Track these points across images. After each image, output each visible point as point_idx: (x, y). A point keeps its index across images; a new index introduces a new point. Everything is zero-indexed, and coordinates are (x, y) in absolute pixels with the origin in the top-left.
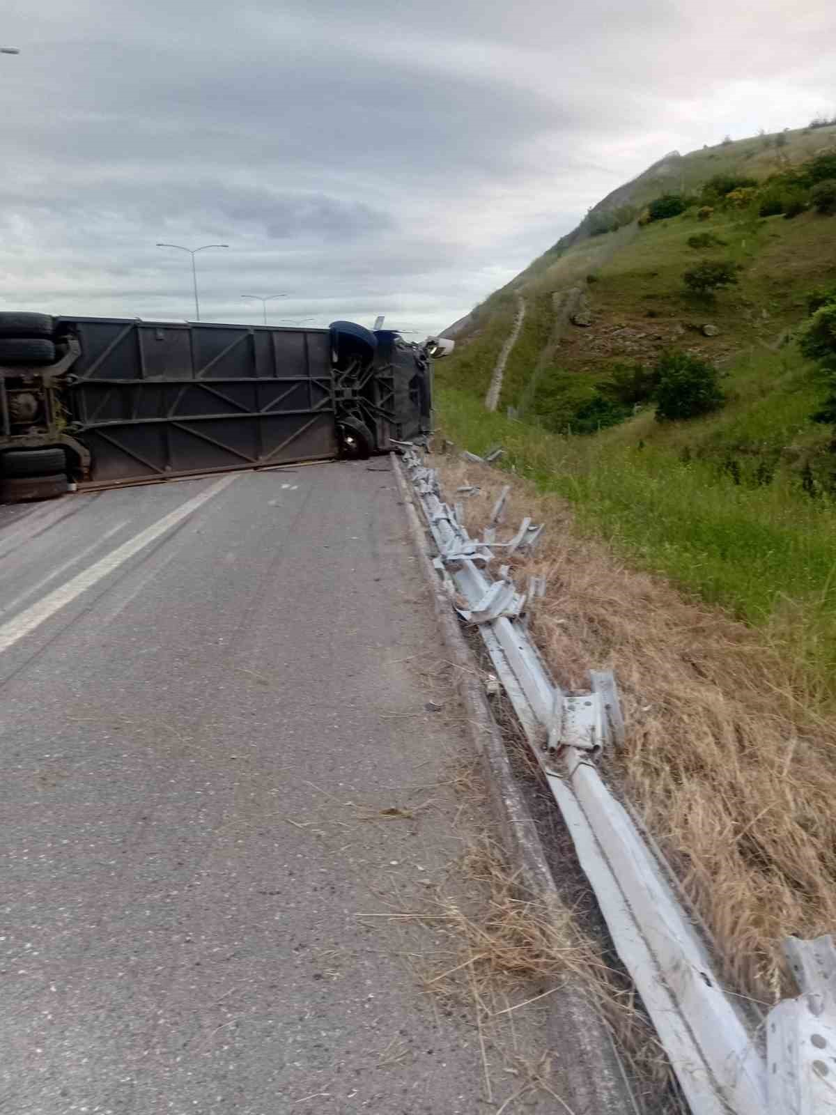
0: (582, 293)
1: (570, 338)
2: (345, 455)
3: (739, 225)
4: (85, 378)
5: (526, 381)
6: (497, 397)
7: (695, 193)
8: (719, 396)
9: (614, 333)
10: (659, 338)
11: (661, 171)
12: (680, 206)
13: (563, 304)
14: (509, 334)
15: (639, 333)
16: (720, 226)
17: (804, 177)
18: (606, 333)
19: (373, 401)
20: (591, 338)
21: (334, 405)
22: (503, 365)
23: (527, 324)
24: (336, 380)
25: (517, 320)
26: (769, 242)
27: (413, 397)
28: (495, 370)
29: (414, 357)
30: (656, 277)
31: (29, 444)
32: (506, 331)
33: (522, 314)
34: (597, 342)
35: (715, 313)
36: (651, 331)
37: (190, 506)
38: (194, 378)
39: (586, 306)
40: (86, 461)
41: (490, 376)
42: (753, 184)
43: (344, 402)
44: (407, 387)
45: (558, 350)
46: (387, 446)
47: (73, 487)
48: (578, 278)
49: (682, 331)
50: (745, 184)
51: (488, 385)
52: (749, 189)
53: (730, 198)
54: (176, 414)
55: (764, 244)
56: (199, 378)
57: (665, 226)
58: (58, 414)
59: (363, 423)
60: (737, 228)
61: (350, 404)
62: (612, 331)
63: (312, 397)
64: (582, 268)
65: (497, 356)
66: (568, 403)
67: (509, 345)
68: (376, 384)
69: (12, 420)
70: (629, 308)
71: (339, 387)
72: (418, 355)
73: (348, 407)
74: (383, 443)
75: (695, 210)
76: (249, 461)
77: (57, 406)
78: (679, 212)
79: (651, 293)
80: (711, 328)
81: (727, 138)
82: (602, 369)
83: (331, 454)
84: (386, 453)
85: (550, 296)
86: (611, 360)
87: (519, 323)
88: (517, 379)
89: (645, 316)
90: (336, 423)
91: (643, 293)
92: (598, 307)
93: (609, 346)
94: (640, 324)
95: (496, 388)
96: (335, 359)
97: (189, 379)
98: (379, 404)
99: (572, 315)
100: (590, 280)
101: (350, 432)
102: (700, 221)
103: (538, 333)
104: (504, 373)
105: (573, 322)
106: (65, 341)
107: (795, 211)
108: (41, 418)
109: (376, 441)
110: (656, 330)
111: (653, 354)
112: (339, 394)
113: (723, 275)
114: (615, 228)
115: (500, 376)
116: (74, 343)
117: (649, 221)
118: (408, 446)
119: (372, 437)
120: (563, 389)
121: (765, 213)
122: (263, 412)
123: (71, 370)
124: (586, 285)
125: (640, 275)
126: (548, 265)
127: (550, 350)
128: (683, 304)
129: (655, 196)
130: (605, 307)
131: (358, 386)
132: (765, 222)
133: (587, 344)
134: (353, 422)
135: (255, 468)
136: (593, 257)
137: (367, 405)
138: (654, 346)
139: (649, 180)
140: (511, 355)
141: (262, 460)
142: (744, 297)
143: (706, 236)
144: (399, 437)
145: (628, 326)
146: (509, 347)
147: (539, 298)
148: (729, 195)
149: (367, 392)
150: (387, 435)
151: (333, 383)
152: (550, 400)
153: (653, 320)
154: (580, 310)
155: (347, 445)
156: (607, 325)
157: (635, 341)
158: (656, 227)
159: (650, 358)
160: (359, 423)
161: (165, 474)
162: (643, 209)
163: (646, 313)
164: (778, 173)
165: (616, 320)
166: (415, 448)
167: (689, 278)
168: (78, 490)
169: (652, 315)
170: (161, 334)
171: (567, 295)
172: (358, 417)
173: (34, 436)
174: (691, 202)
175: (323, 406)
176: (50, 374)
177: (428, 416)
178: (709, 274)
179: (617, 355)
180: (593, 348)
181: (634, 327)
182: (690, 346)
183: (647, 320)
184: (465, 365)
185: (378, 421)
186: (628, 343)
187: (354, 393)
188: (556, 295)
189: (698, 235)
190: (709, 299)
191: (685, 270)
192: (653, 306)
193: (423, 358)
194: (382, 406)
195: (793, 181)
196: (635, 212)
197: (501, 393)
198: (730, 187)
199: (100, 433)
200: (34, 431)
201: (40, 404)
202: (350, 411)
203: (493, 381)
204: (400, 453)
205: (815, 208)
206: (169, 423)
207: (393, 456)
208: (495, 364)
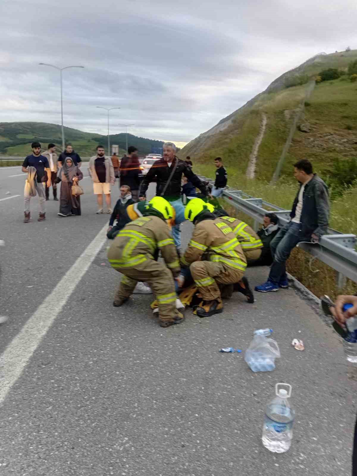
0: (302, 112)
1: (299, 139)
9: (327, 138)
10: (355, 143)
13: (292, 118)
14: (258, 134)
15: (343, 139)
18: (321, 137)
20: (312, 139)
22: (256, 153)
23: (269, 128)
25: (262, 125)
28: (251, 156)
30: (347, 106)
32: (256, 132)
33: (265, 122)
34: (316, 142)
36: (350, 138)
39: (306, 120)
41: (247, 159)
45: (292, 146)
48: (299, 103)
51: (247, 166)
57: (331, 83)
62: (325, 136)
64: (301, 98)
65: (251, 147)
67: (259, 140)
70: (333, 123)
75: (346, 77)
78: (337, 78)
79: (345, 115)
81: (348, 48)
82: (322, 160)
85: (282, 112)
86: (327, 155)
87: (264, 127)
88: (267, 162)
89: (345, 129)
91: (341, 114)
92: (313, 121)
93: (325, 145)
94: (342, 133)
95: (252, 168)
99: (299, 124)
100: (307, 105)
102: (352, 81)
104: (257, 158)
105: (299, 128)
110: (354, 138)
111: (353, 152)
115: (254, 161)
117: (322, 81)
124: (304, 107)
125: (338, 104)
127: (286, 145)
130: (318, 122)
133: (309, 143)
138: (353, 148)
140: (260, 147)
145: (335, 134)
146: (259, 142)
147: (275, 113)
153: (350, 131)
154: (303, 122)
156: (321, 132)
157: (341, 144)
158: (327, 84)
163: (344, 127)
165: (327, 130)
169: (349, 128)
171: (294, 112)
179: (331, 152)
180: (314, 146)
181: (339, 135)
183: (346, 131)
186: (336, 145)
188: (286, 112)
192: (349, 123)
197: (255, 172)
203: (249, 163)
208: (251, 152)
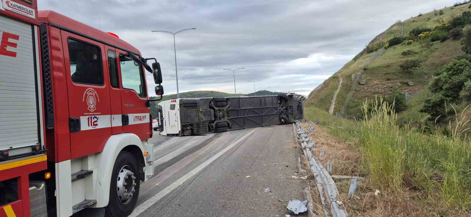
0: (362, 74)
1: (358, 89)
2: (282, 124)
3: (422, 46)
4: (231, 109)
5: (343, 104)
6: (333, 109)
7: (406, 35)
8: (405, 106)
9: (375, 87)
10: (392, 87)
11: (394, 28)
12: (400, 41)
13: (355, 78)
14: (337, 89)
15: (384, 86)
16: (415, 47)
17: (449, 26)
18: (371, 87)
19: (288, 111)
20: (366, 88)
21: (279, 112)
22: (335, 99)
23: (343, 85)
24: (279, 107)
25: (339, 84)
26: (434, 51)
27: (298, 109)
28: (332, 101)
29: (298, 100)
30: (389, 67)
31: (222, 121)
32: (335, 88)
33: (341, 82)
34: (368, 90)
35: (413, 78)
36: (388, 85)
37: (250, 133)
38: (250, 107)
39: (364, 78)
40: (231, 125)
42: (429, 30)
43: (281, 111)
44: (296, 107)
45: (354, 93)
46: (292, 121)
47: (228, 130)
48: (361, 69)
49: (400, 85)
50: (426, 30)
51: (330, 106)
52: (428, 32)
53: (420, 36)
54: (247, 115)
55: (432, 52)
56: (251, 108)
57: (395, 48)
58: (226, 116)
59: (286, 116)
60: (422, 47)
61: (282, 112)
63: (274, 111)
64: (362, 66)
65: (332, 96)
66: (359, 110)
67: (337, 92)
68: (289, 107)
69: (219, 117)
70: (379, 78)
71: (280, 108)
72: (299, 100)
73: (282, 113)
74: (291, 121)
75: (406, 42)
76: (260, 125)
77: (226, 114)
78: (400, 43)
79: (388, 72)
80: (411, 83)
81: (420, 14)
83: (279, 123)
84: (292, 123)
85: (351, 75)
86: (374, 96)
87: (340, 85)
88: (339, 103)
89: (386, 80)
90: (279, 116)
91: (385, 72)
92: (369, 78)
93: (373, 91)
94: (384, 83)
96: (279, 102)
97: (249, 108)
98: (289, 112)
99: (359, 81)
100: (365, 69)
101: (283, 118)
102: (408, 45)
103: (347, 88)
105: (359, 84)
106: (228, 102)
107: (444, 39)
108: (223, 117)
109: (289, 120)
110: (390, 85)
111: (389, 93)
112: (280, 110)
113: (415, 64)
114: (376, 50)
115: (334, 103)
116: (229, 102)
117: (389, 47)
118: (297, 121)
119: (288, 119)
120: (357, 106)
121: (433, 40)
122: (263, 114)
123: (228, 107)
124: (363, 71)
125: (383, 67)
126: (350, 65)
127: (351, 94)
128: (400, 75)
129: (391, 37)
130: (371, 78)
131: (284, 108)
132: (433, 44)
133: (365, 91)
134: (284, 116)
135: (262, 127)
136: (366, 61)
137: (287, 112)
138: (390, 90)
139: (389, 32)
140: (337, 96)
141: (263, 125)
142: (424, 71)
143: (409, 51)
144: (295, 119)
145: (380, 84)
147: (347, 76)
148: (419, 35)
149: (286, 109)
150: (292, 119)
151: (278, 107)
152: (352, 109)
153: (389, 81)
154: (362, 80)
155: (282, 121)
156: (372, 84)
157: (382, 89)
158: (391, 49)
159: (389, 94)
160: (285, 116)
161: (244, 128)
162: (387, 42)
164: (439, 26)
165: (375, 82)
166: (298, 121)
167: (402, 66)
168: (229, 130)
169: (388, 79)
170: (244, 99)
171: (357, 75)
172: (285, 115)
173: (222, 120)
174: (405, 39)
175: (276, 113)
176: (225, 108)
177: (302, 114)
178: (409, 64)
179: (376, 94)
180: (367, 92)
181: (382, 84)
182: (403, 89)
183: (387, 81)
184: (322, 100)
185: (290, 116)
186: (380, 90)
187: (283, 109)
188: (353, 75)
189: (406, 51)
190: (410, 73)
191: (401, 63)
192: (389, 76)
193: (300, 100)
194: (290, 112)
195: (444, 28)
196: (383, 44)
197: (334, 108)
198: (420, 32)
199: (233, 119)
200: (222, 119)
201: (223, 114)
202: (283, 114)
203: (331, 104)
204: (295, 123)
205: (452, 38)
206: (245, 117)
207: (293, 124)
208: (332, 99)
